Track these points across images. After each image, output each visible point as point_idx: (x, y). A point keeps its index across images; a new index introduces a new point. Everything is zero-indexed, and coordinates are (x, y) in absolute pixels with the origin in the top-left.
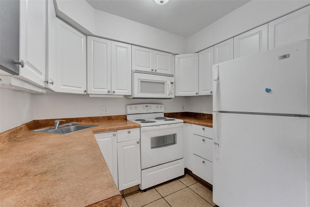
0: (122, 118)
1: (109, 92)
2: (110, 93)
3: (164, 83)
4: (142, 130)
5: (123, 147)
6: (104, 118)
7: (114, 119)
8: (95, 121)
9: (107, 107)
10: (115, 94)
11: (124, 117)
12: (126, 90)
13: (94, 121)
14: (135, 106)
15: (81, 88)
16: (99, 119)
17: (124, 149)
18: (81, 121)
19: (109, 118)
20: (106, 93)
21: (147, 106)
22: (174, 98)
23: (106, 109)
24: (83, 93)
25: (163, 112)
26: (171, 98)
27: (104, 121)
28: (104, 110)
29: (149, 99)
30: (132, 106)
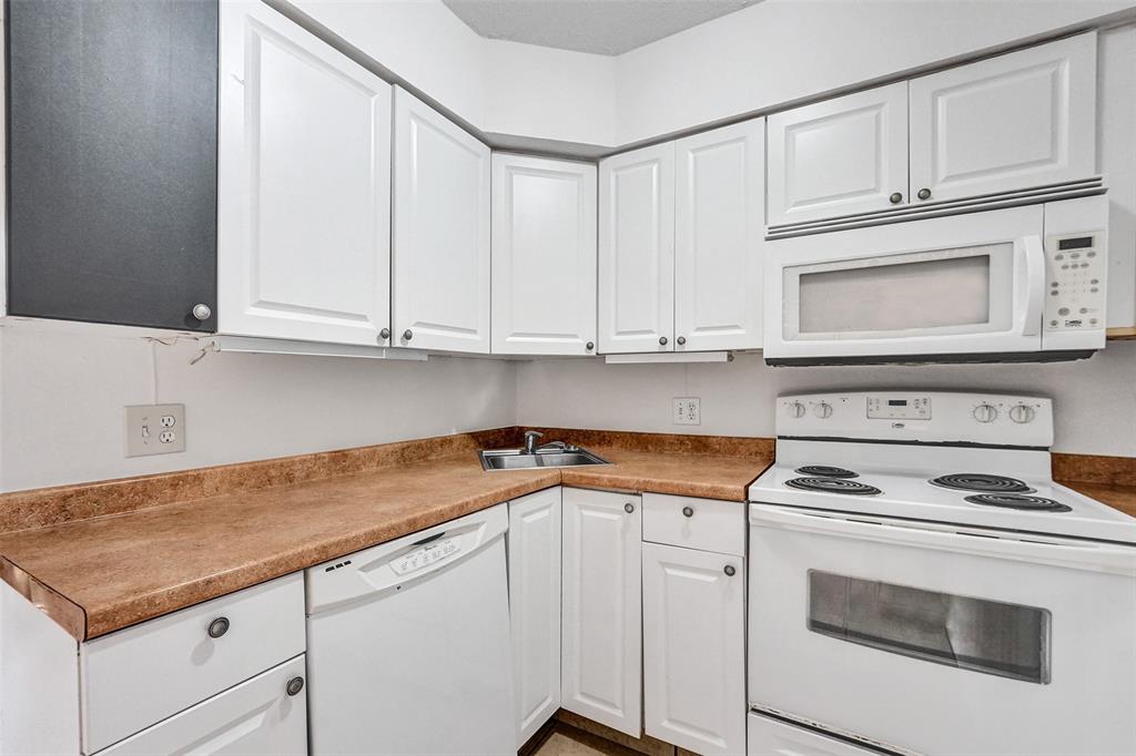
0: (753, 450)
1: (663, 342)
2: (669, 347)
3: (986, 258)
4: (756, 519)
5: (665, 565)
6: (682, 443)
7: (718, 451)
8: (650, 447)
9: (696, 402)
10: (687, 347)
11: (763, 447)
12: (736, 327)
13: (646, 448)
14: (818, 398)
15: (575, 336)
16: (663, 442)
17: (666, 574)
18: (610, 443)
19: (699, 442)
20: (656, 347)
21: (903, 403)
22: (1102, 350)
23: (691, 407)
24: (583, 352)
25: (1046, 449)
26: (1087, 354)
27: (680, 452)
28: (686, 411)
29: (932, 366)
30: (802, 399)
